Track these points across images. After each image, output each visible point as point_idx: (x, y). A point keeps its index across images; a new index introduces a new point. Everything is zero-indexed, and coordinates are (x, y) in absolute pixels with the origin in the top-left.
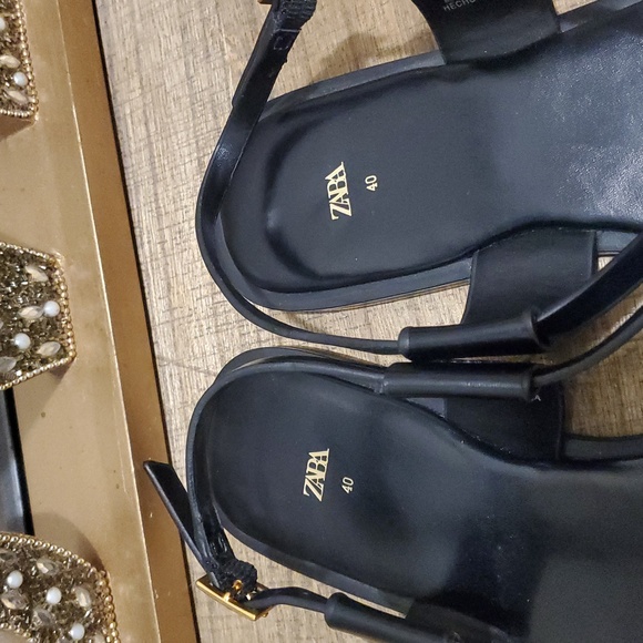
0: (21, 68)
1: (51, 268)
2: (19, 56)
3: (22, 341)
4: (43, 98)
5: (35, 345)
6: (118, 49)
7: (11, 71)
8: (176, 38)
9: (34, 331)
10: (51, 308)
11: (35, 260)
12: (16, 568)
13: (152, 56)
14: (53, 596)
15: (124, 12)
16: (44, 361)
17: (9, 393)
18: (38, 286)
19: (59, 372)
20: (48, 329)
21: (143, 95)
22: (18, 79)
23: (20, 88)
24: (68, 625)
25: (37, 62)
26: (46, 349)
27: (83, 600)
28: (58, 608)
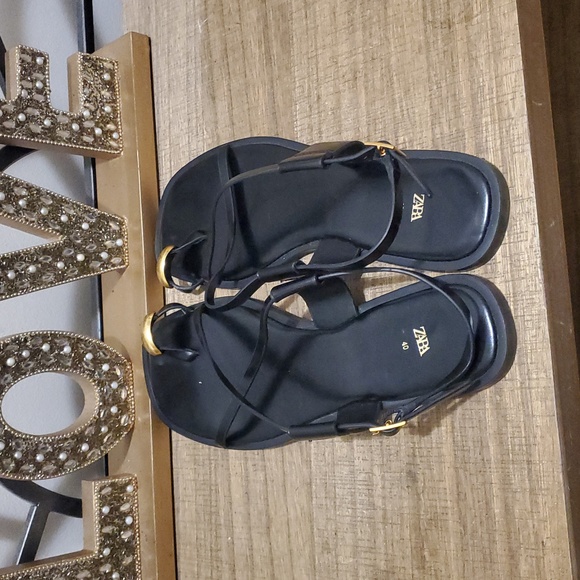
0: (117, 130)
1: (121, 224)
2: (116, 124)
3: (104, 255)
4: (126, 145)
5: (110, 258)
6: (162, 124)
7: (112, 132)
8: (186, 124)
9: (110, 251)
10: (119, 242)
11: (114, 220)
12: (90, 351)
13: (175, 131)
14: (105, 367)
15: (166, 108)
16: (113, 266)
17: (100, 276)
18: (114, 231)
19: (121, 271)
20: (118, 251)
21: (170, 148)
22: (115, 135)
23: (115, 140)
24: (111, 381)
25: (124, 128)
26: (115, 260)
27: (118, 372)
28: (107, 373)
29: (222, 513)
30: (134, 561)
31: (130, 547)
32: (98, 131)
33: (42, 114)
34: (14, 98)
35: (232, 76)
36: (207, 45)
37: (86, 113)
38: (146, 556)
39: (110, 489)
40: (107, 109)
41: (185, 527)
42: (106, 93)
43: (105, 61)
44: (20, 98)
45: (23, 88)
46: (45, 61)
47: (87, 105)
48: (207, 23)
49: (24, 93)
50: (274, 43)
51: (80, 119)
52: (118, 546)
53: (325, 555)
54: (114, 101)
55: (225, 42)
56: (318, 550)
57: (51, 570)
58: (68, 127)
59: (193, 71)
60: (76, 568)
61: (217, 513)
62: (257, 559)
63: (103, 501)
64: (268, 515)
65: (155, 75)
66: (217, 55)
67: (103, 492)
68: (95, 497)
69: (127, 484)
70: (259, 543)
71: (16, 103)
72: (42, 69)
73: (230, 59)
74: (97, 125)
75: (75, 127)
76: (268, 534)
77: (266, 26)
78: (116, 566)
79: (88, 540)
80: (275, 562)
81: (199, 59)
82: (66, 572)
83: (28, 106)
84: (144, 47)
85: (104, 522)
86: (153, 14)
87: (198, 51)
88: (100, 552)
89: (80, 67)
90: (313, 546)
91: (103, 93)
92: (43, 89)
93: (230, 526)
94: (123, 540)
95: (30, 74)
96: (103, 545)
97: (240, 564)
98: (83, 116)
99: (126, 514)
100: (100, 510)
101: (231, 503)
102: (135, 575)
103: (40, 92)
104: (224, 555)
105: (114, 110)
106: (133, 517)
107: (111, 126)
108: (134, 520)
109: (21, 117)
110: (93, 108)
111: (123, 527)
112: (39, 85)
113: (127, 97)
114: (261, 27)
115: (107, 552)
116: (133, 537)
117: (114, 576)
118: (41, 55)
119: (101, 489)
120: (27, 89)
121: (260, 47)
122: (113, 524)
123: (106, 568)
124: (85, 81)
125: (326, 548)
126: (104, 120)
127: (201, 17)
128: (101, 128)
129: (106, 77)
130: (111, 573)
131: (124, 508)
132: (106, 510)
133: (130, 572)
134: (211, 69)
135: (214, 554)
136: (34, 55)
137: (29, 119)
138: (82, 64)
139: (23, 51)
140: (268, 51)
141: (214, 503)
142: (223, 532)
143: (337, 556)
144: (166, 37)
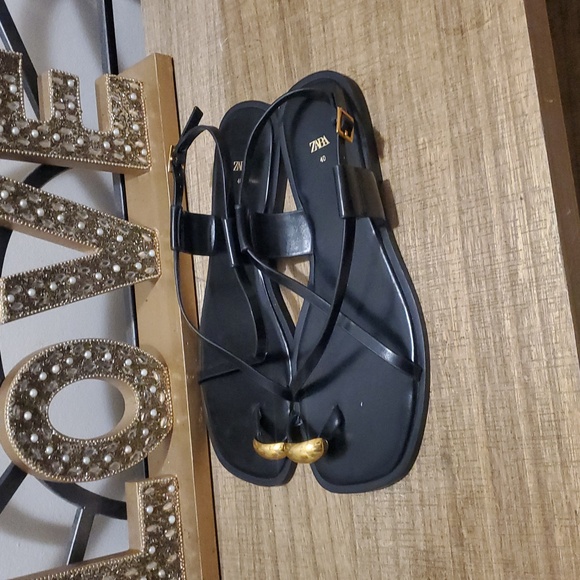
0: (145, 147)
1: (153, 235)
2: (144, 142)
3: (138, 266)
4: (154, 161)
5: (144, 268)
7: (140, 149)
9: (144, 262)
10: (152, 253)
11: (146, 232)
12: (129, 358)
14: (144, 372)
16: (147, 275)
17: (133, 287)
18: (146, 243)
19: (154, 281)
20: (151, 261)
21: (197, 161)
22: (143, 152)
23: (143, 156)
24: (150, 385)
25: (152, 144)
26: (148, 270)
27: (156, 377)
28: (145, 378)
29: (262, 507)
30: (178, 559)
31: (174, 545)
32: (128, 148)
33: (75, 133)
34: (48, 119)
35: (254, 90)
36: (228, 63)
37: (116, 132)
38: (190, 554)
39: (153, 489)
40: (135, 127)
41: (226, 524)
42: (133, 112)
43: (132, 82)
44: (54, 119)
45: (56, 109)
46: (75, 84)
47: (117, 123)
48: (227, 42)
49: (57, 114)
50: (294, 57)
51: (111, 138)
52: (163, 545)
53: (366, 540)
54: (142, 120)
55: (245, 58)
56: (358, 536)
57: (101, 568)
58: (99, 145)
59: (216, 88)
60: (124, 567)
61: (258, 507)
62: (299, 549)
63: (147, 501)
64: (308, 506)
65: (178, 93)
66: (239, 71)
67: (147, 492)
68: (139, 498)
69: (168, 485)
70: (300, 533)
71: (50, 124)
72: (73, 91)
73: (252, 74)
74: (126, 142)
75: (106, 145)
76: (309, 525)
77: (286, 42)
78: (162, 563)
79: (133, 539)
80: (317, 551)
81: (221, 76)
82: (115, 570)
83: (62, 126)
84: (167, 67)
85: (149, 521)
86: (175, 35)
87: (220, 68)
88: (146, 550)
89: (108, 89)
90: (353, 533)
91: (130, 112)
92: (75, 110)
93: (271, 520)
94: (167, 539)
95: (63, 97)
96: (148, 544)
97: (282, 554)
98: (113, 135)
99: (169, 514)
100: (145, 510)
101: (270, 497)
102: (179, 572)
103: (73, 112)
104: (266, 548)
105: (142, 128)
106: (175, 516)
107: (139, 144)
108: (177, 519)
109: (56, 137)
110: (122, 127)
111: (167, 526)
112: (71, 106)
113: (153, 116)
114: (280, 43)
115: (152, 550)
116: (176, 536)
117: (160, 574)
118: (72, 78)
119: (145, 490)
120: (60, 110)
121: (280, 61)
122: (157, 523)
123: (152, 566)
124: (113, 102)
125: (366, 534)
126: (134, 138)
127: (222, 37)
128: (131, 145)
129: (133, 97)
130: (157, 571)
131: (167, 507)
132: (150, 510)
133: (175, 569)
134: (233, 85)
135: (256, 548)
136: (66, 78)
137: (64, 138)
138: (110, 86)
139: (55, 74)
140: (288, 65)
141: (253, 498)
142: (264, 525)
143: (377, 540)
144: (188, 56)
